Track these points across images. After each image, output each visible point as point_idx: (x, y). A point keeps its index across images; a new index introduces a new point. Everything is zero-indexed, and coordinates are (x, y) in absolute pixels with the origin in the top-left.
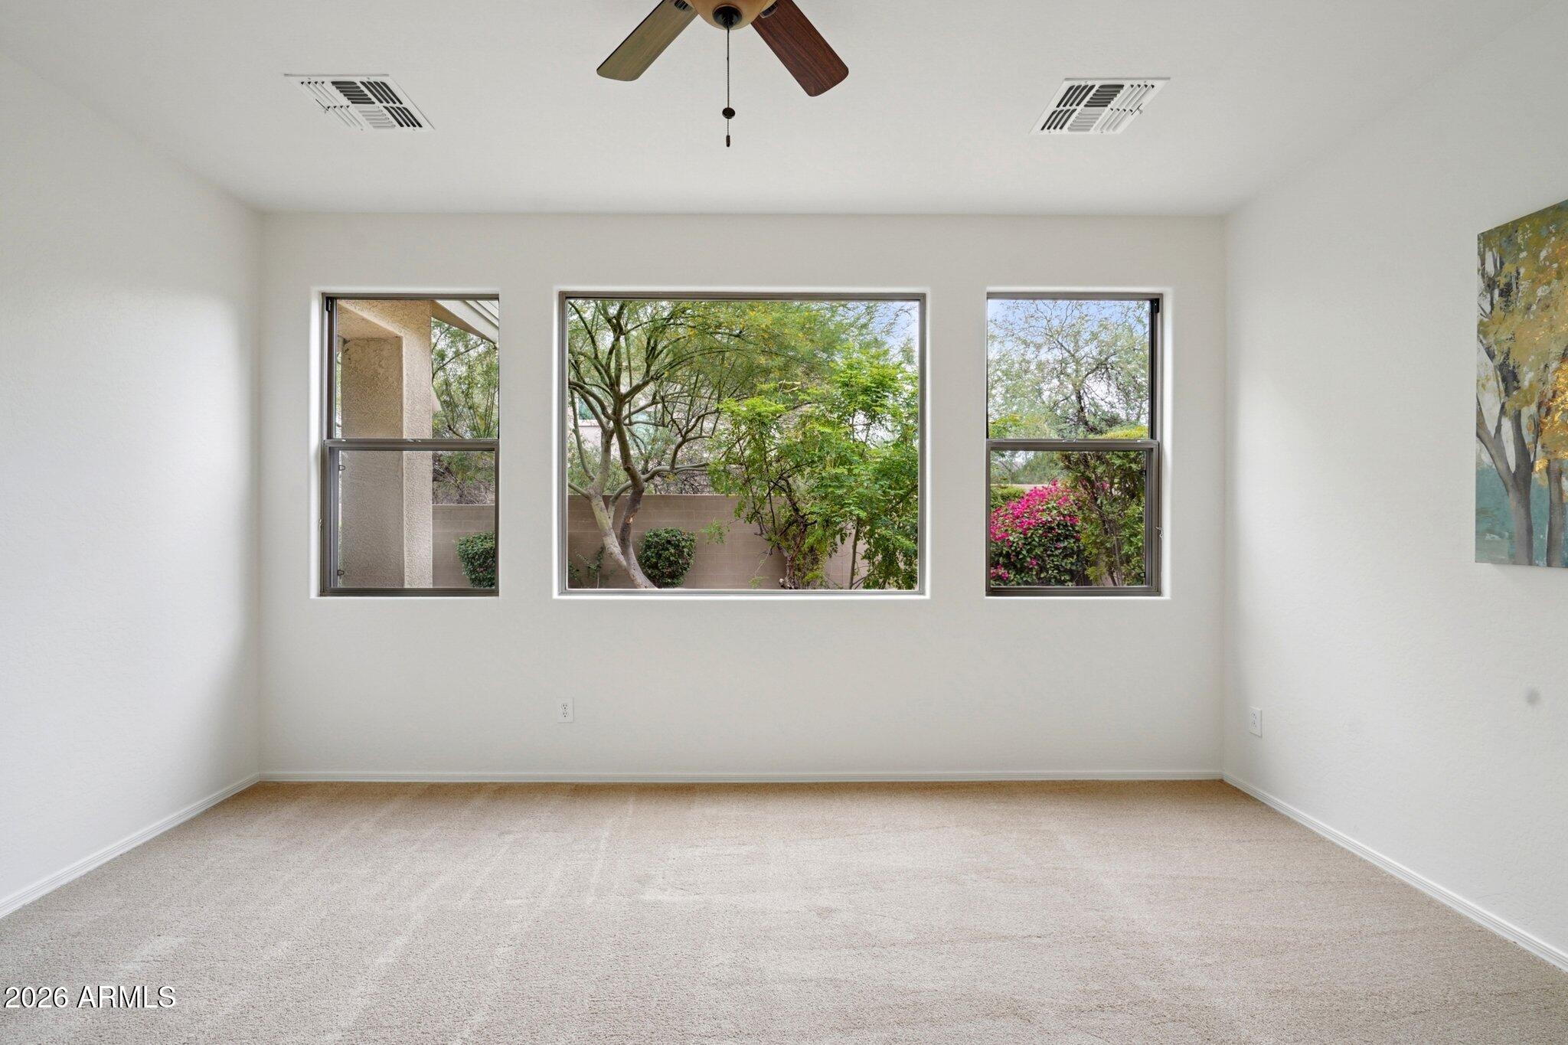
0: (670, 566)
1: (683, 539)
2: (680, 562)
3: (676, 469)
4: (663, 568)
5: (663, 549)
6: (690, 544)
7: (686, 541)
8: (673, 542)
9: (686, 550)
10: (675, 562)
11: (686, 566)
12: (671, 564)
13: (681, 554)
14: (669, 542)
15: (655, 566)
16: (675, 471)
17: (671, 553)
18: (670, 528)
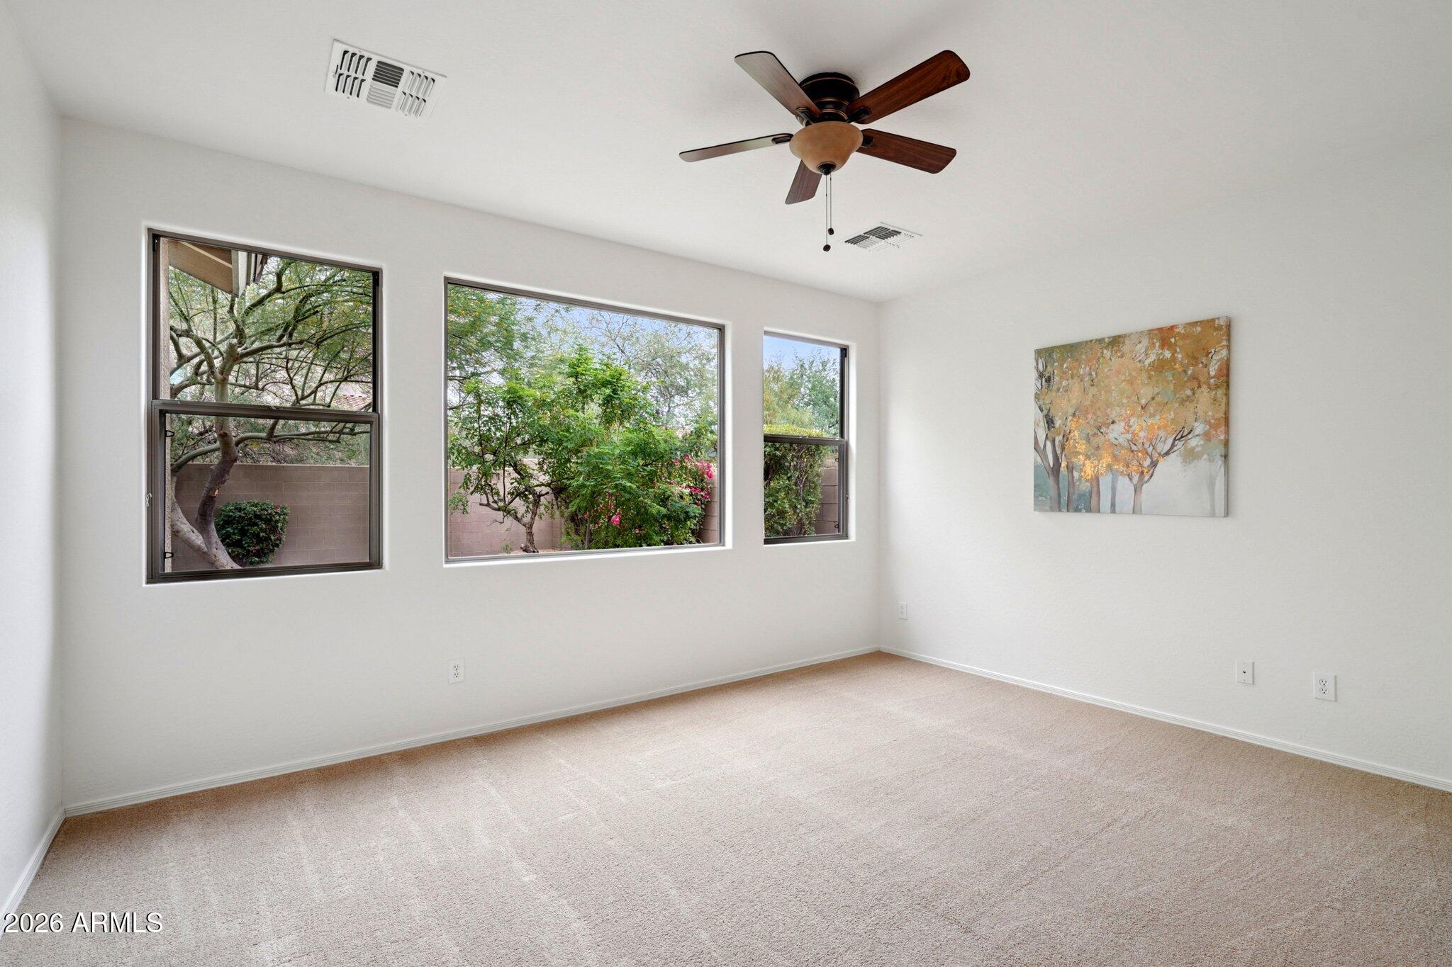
0: (258, 543)
1: (277, 513)
2: (272, 538)
3: (276, 437)
4: (249, 546)
5: (248, 525)
6: (284, 518)
7: (280, 515)
8: (264, 517)
9: (280, 525)
10: (266, 538)
11: (278, 542)
12: (260, 540)
13: (274, 529)
14: (257, 516)
15: (238, 544)
16: (275, 439)
17: (261, 529)
18: (256, 502)
